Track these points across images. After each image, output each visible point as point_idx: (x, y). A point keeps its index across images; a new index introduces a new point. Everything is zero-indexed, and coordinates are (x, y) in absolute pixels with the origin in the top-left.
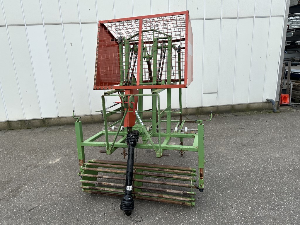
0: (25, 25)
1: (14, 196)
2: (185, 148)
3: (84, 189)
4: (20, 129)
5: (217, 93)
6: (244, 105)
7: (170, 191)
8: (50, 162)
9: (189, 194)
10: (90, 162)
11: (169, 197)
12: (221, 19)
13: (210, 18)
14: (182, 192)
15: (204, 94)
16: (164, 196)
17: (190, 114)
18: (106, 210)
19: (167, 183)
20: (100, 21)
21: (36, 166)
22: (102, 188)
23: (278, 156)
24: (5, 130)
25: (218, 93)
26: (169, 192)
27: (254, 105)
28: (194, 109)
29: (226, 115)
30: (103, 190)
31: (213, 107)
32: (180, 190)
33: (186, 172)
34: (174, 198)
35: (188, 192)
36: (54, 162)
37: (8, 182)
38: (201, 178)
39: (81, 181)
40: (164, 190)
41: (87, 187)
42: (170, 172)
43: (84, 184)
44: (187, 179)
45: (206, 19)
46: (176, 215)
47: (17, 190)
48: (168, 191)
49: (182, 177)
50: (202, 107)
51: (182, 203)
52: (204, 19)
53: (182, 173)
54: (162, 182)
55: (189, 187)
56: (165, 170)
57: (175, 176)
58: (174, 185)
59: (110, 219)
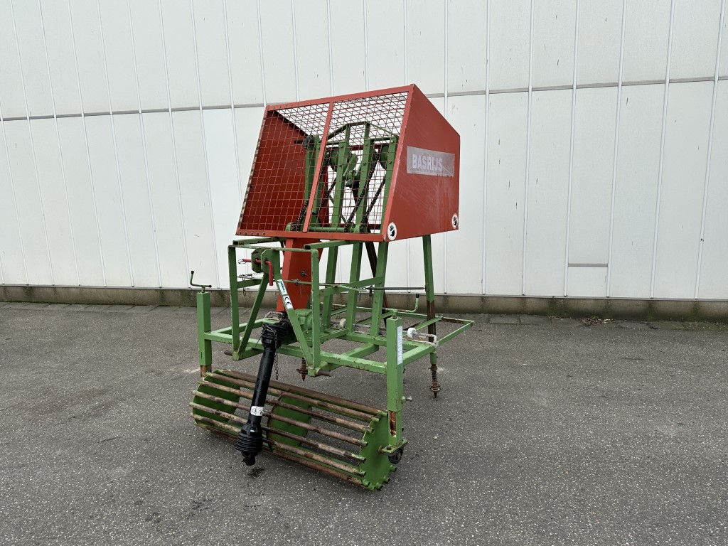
0: (201, 108)
1: (96, 415)
2: (365, 365)
3: (197, 420)
4: (179, 305)
5: (607, 266)
6: (682, 303)
7: (323, 448)
8: (187, 371)
9: (355, 459)
10: (217, 372)
11: (322, 460)
12: (620, 85)
13: (590, 85)
14: (343, 453)
15: (570, 265)
16: (317, 457)
17: (532, 313)
18: (217, 464)
19: (322, 431)
20: (268, 107)
21: (159, 374)
22: (221, 424)
23: (671, 432)
24: (154, 304)
25: (609, 265)
26: (322, 450)
27: (715, 306)
28: (543, 301)
29: (624, 324)
30: (221, 427)
31: (596, 300)
32: (339, 447)
33: (363, 414)
34: (331, 462)
35: (353, 455)
36: (193, 371)
37: (102, 392)
38: (392, 433)
39: (192, 403)
40: (315, 443)
41: (200, 418)
42: (336, 410)
43: (196, 411)
44: (359, 429)
45: (578, 87)
46: (329, 499)
47: (107, 406)
48: (320, 446)
49: (352, 424)
50: (565, 299)
51: (346, 478)
52: (575, 87)
53: (357, 416)
54: (314, 428)
55: (358, 444)
56: (329, 405)
57: (339, 420)
58: (334, 437)
59: (213, 481)
